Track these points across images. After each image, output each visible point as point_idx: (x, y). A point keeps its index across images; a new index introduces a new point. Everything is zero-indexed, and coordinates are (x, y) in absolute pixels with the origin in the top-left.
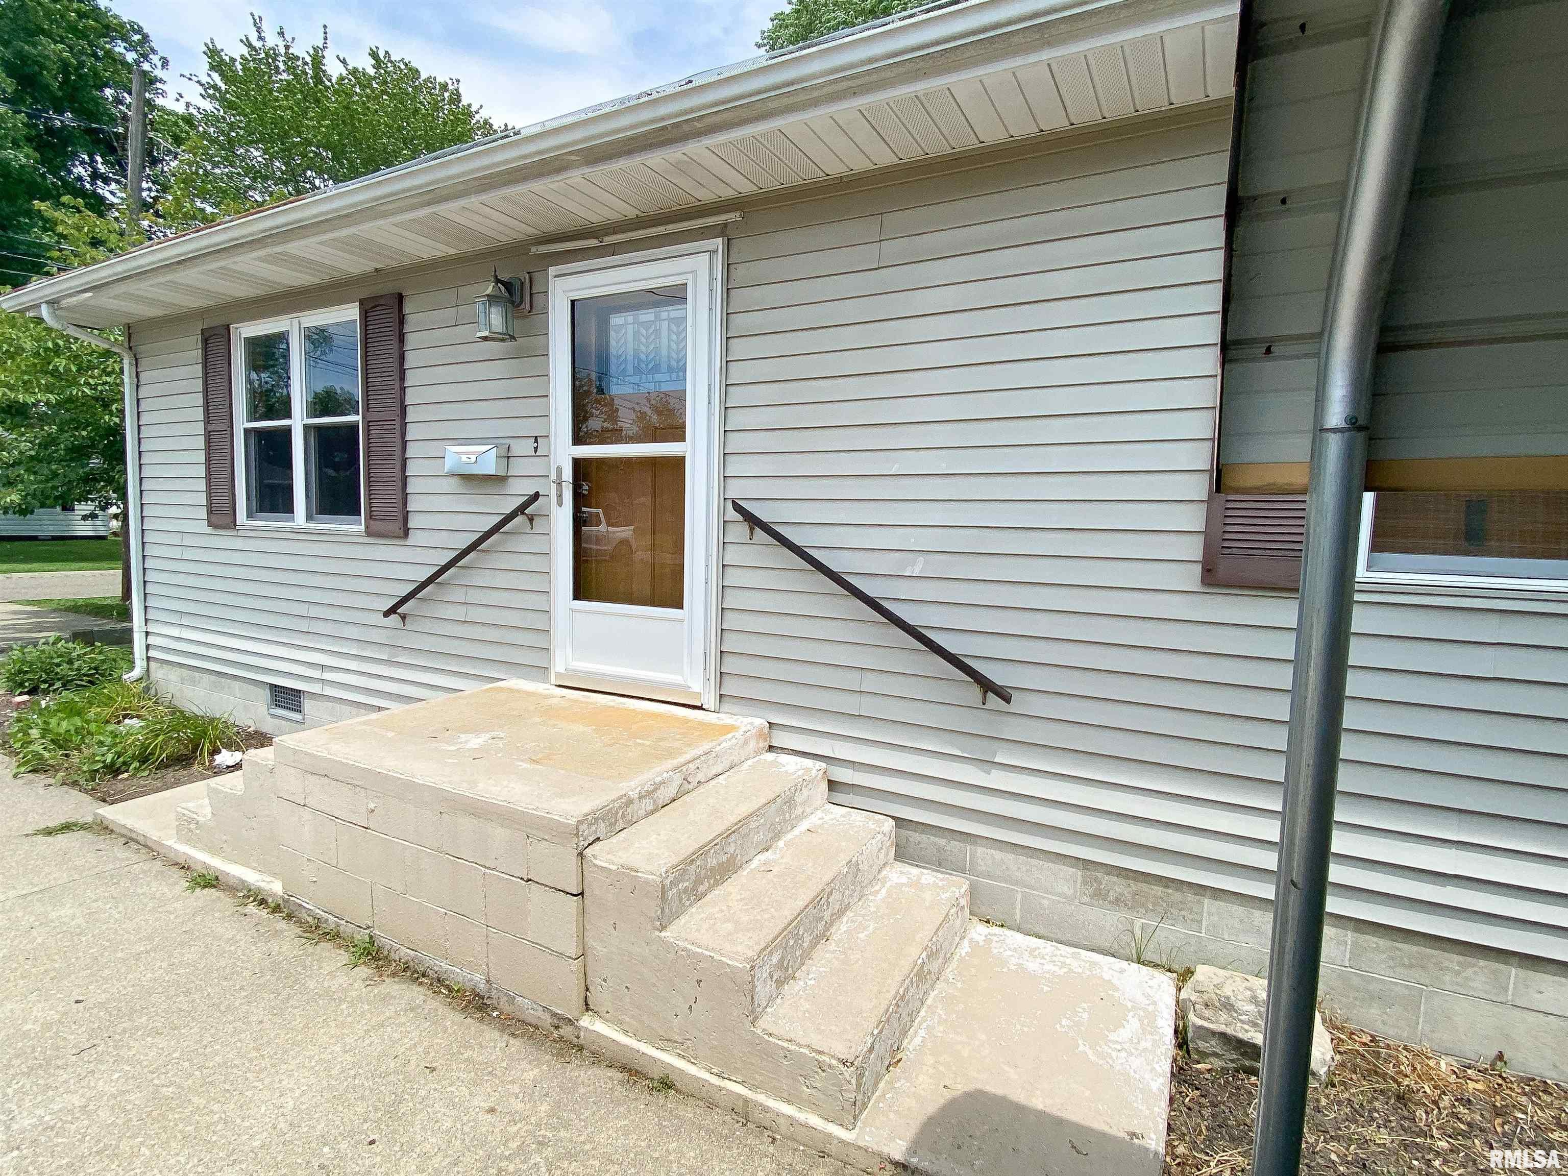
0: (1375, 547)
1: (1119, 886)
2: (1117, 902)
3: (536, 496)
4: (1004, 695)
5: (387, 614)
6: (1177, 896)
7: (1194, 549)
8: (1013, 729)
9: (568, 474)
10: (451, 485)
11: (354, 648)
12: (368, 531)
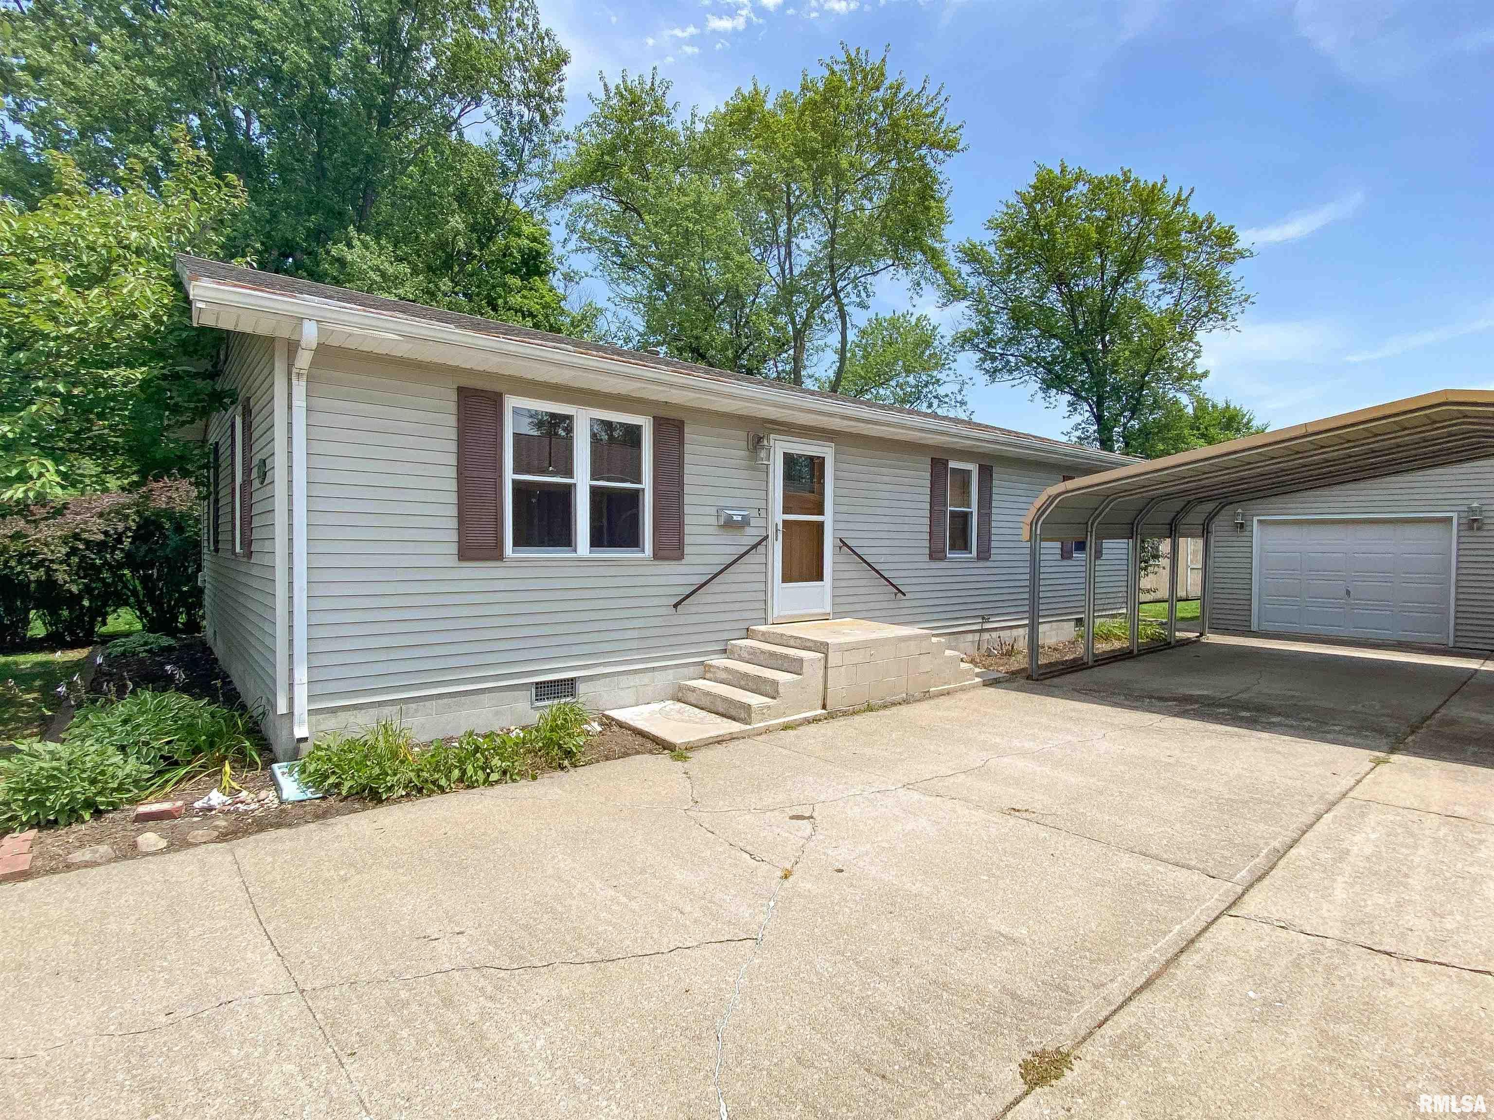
3: (766, 537)
4: (904, 594)
5: (673, 606)
7: (928, 551)
9: (781, 526)
10: (715, 530)
11: (635, 634)
12: (656, 556)
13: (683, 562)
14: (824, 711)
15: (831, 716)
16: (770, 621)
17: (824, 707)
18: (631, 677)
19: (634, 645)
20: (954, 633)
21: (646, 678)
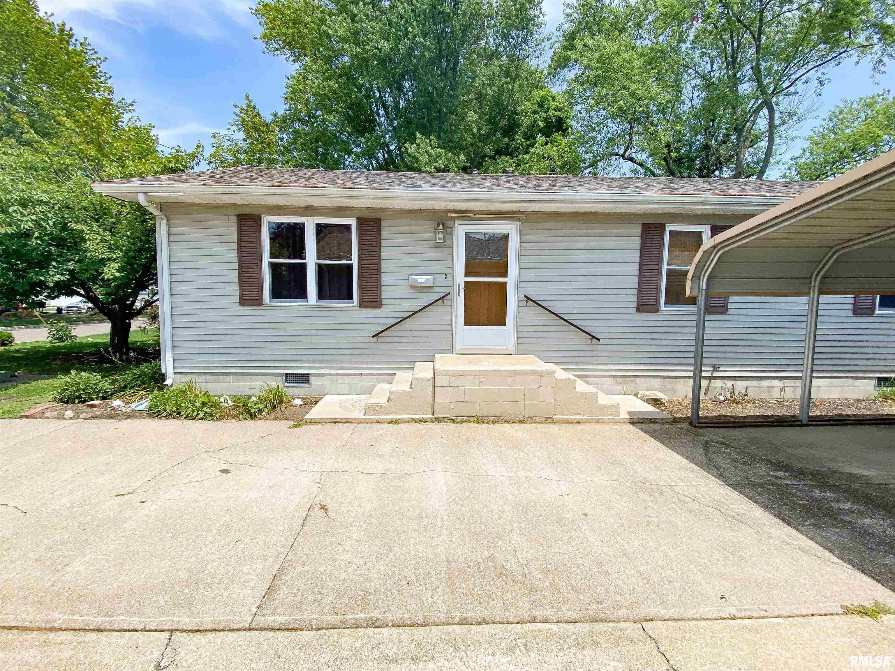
0: (666, 303)
1: (620, 380)
2: (620, 383)
3: (449, 293)
4: (599, 340)
5: (373, 337)
6: (632, 379)
7: (635, 305)
8: (599, 348)
9: (463, 286)
10: (407, 289)
11: (348, 352)
12: (360, 306)
13: (382, 309)
14: (433, 416)
15: (437, 420)
16: (454, 352)
17: (433, 414)
18: (345, 377)
19: (347, 358)
20: (664, 377)
21: (357, 379)
